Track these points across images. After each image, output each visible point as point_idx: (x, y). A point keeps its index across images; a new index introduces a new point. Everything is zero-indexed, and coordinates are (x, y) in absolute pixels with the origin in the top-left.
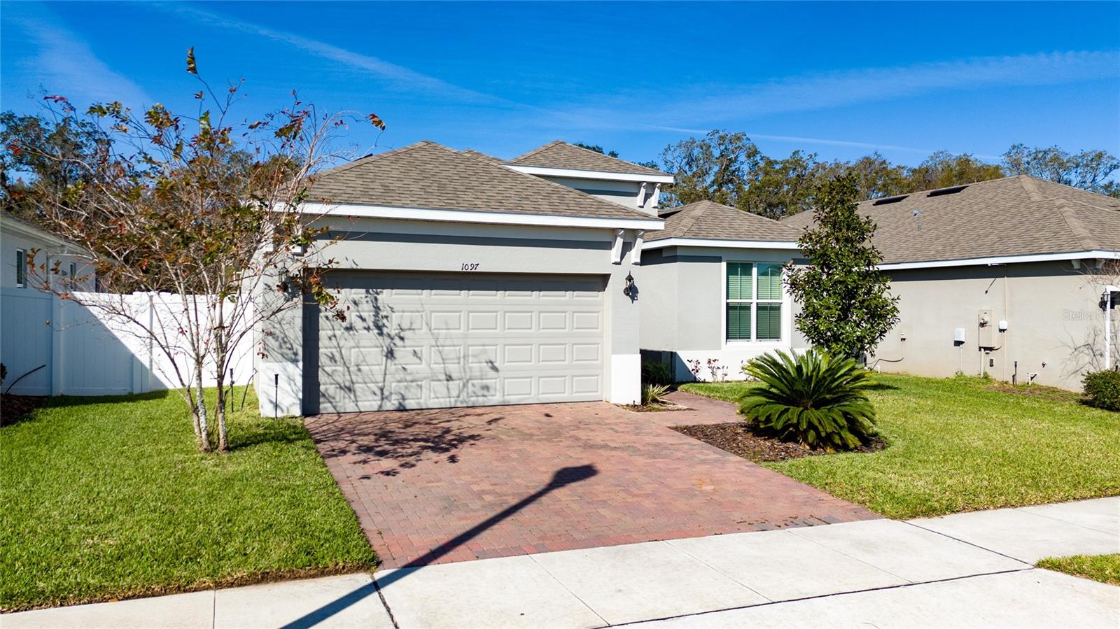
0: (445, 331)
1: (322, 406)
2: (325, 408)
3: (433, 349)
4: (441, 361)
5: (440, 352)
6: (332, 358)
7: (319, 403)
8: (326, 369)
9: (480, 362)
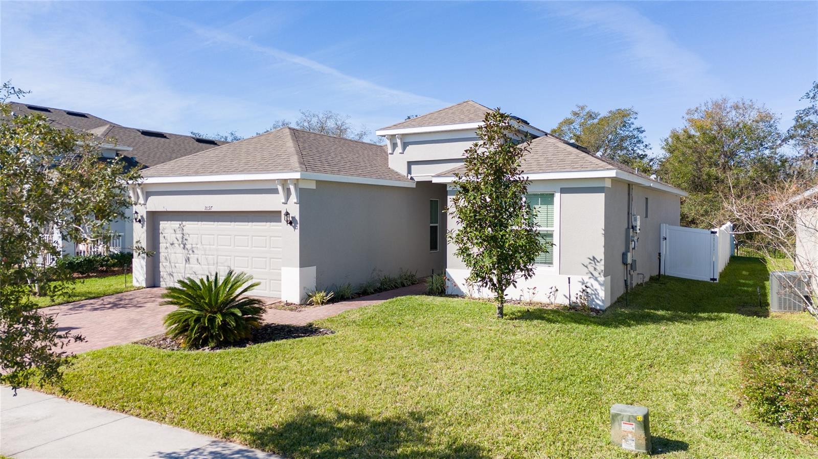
0: (208, 246)
1: (161, 283)
2: (163, 285)
3: (203, 256)
4: (206, 264)
5: (207, 259)
6: (166, 258)
7: (160, 282)
8: (164, 264)
9: (224, 266)
